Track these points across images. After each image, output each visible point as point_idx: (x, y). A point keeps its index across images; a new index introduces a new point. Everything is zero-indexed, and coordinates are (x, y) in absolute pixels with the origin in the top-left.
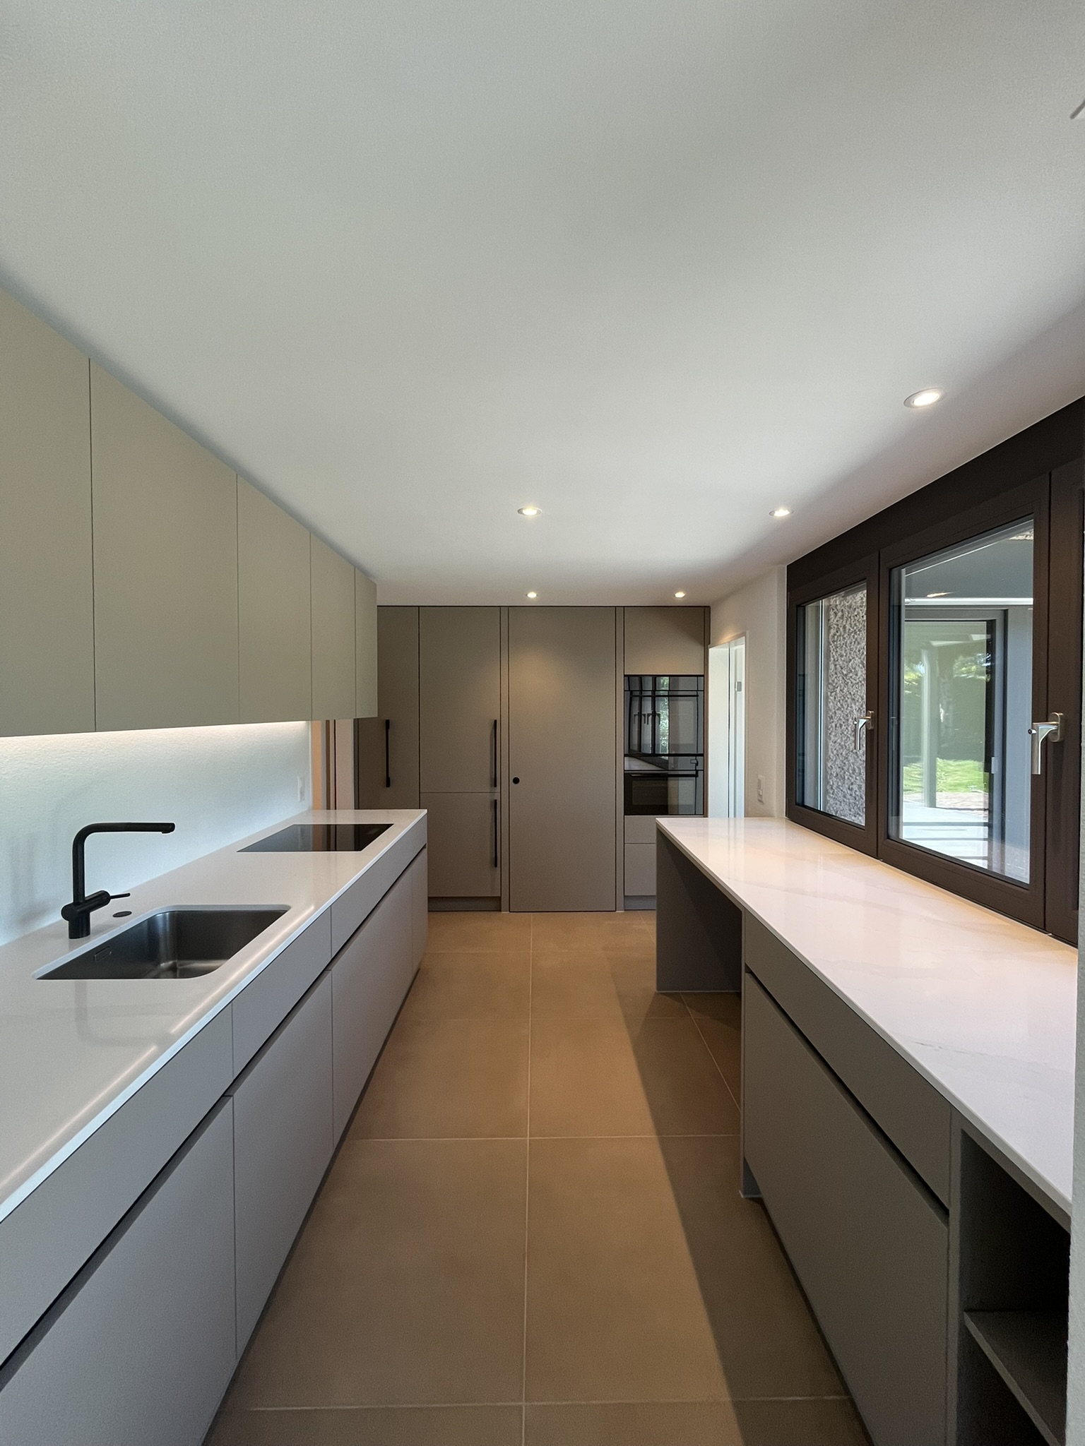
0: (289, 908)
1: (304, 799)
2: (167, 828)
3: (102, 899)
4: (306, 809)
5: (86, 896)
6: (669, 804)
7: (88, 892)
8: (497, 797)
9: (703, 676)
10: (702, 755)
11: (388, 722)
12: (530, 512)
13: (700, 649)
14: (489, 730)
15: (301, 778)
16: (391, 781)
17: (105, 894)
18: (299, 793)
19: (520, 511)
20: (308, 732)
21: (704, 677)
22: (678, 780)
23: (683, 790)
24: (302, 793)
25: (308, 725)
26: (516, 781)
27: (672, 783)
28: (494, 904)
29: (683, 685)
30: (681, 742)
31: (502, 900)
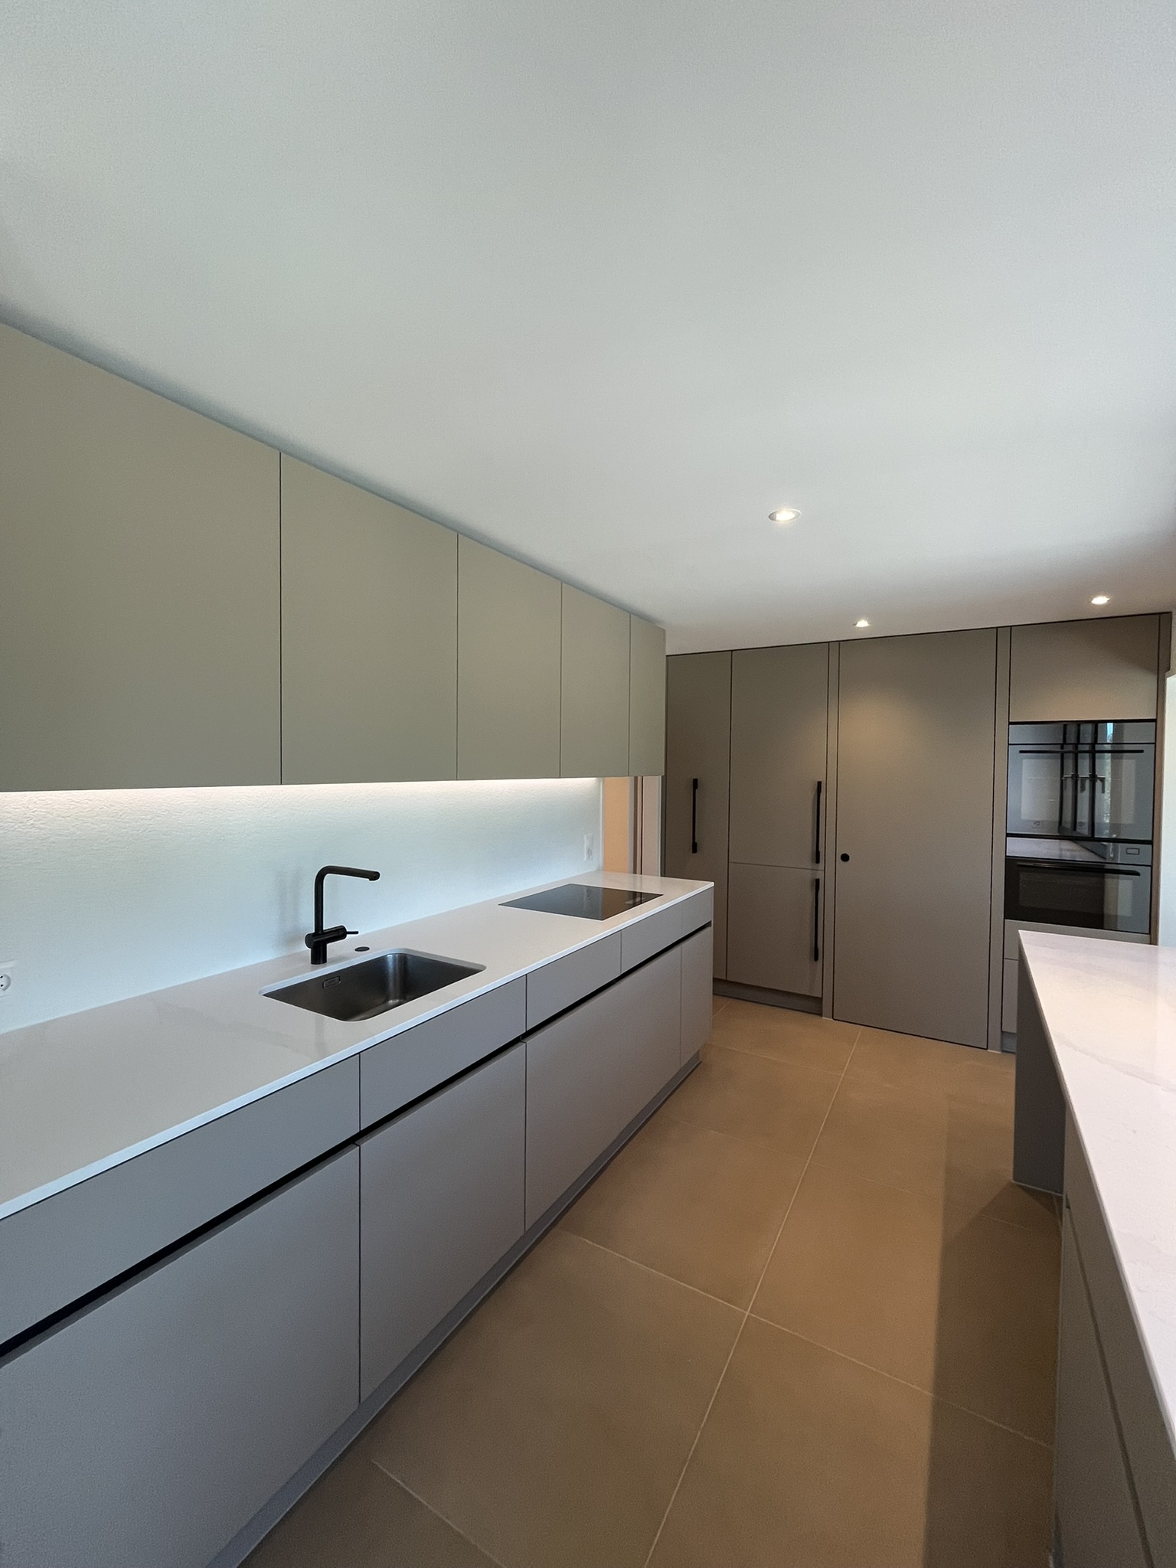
0: (485, 968)
1: (592, 859)
2: (374, 876)
3: (340, 933)
4: (593, 868)
5: (324, 929)
6: (1106, 911)
7: (327, 925)
8: (820, 875)
9: (1154, 720)
10: (1150, 842)
11: (695, 781)
12: (785, 516)
13: (1151, 681)
14: (811, 794)
15: (588, 838)
16: (698, 847)
17: (342, 929)
18: (585, 852)
19: (772, 517)
20: (599, 791)
21: (1156, 723)
22: (1118, 878)
23: (1122, 893)
24: (590, 852)
25: (600, 782)
26: (845, 858)
27: (1110, 881)
28: (813, 1006)
29: (1130, 735)
30: (1122, 822)
31: (824, 1003)
